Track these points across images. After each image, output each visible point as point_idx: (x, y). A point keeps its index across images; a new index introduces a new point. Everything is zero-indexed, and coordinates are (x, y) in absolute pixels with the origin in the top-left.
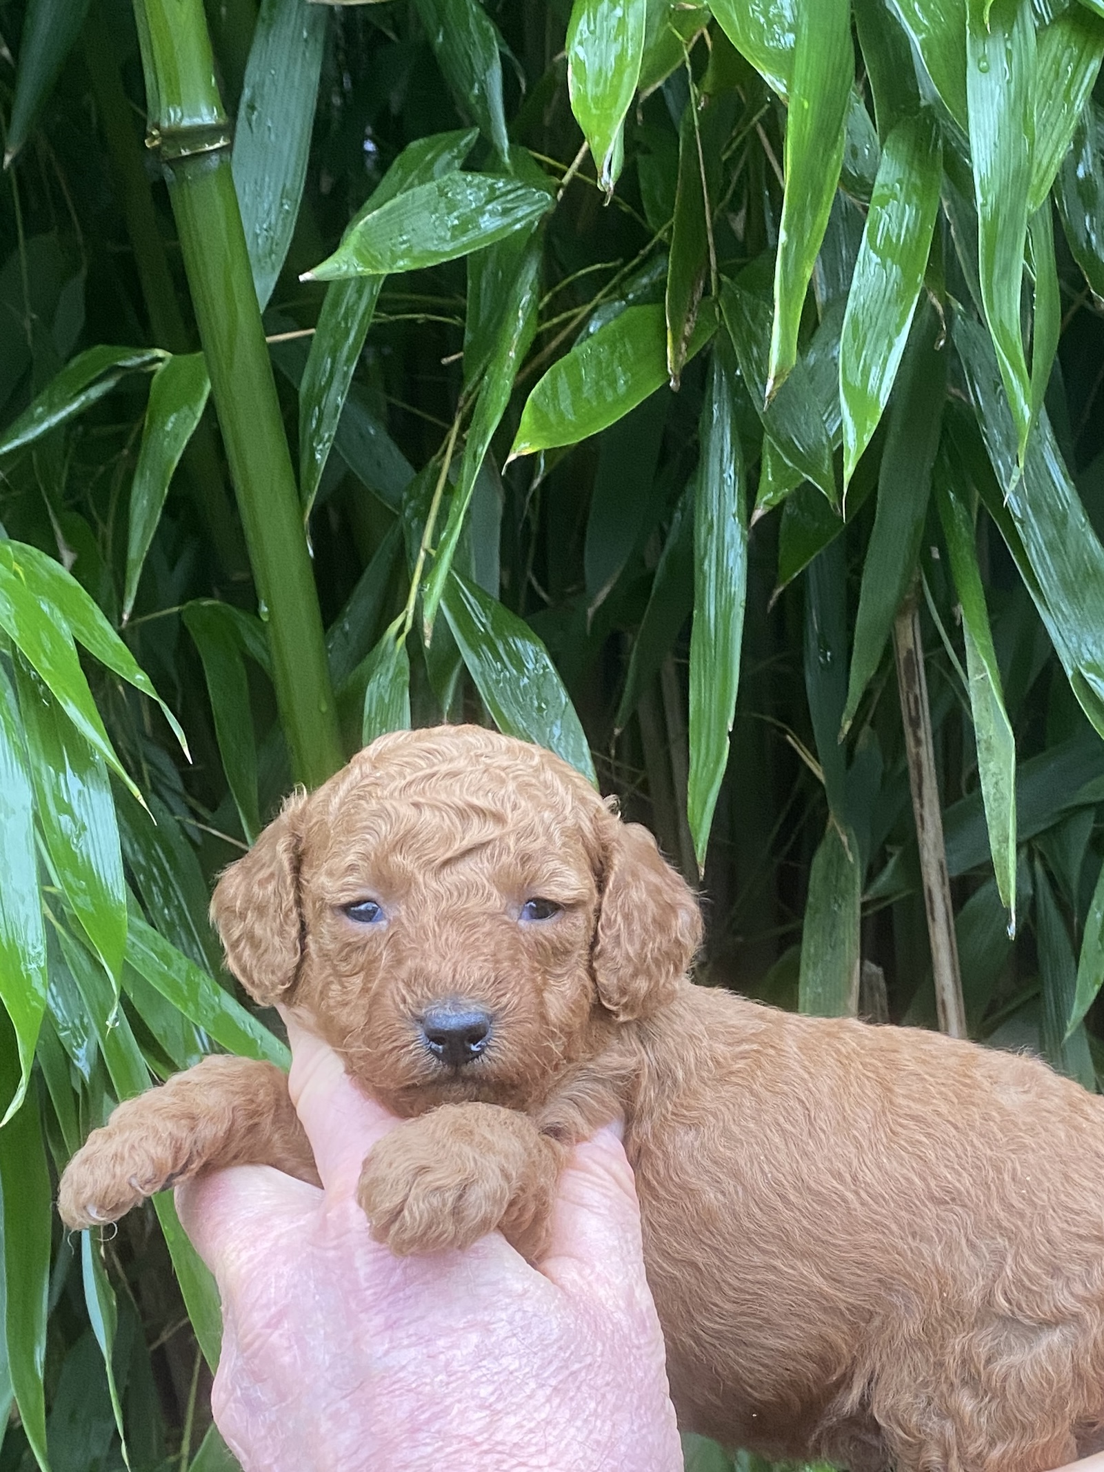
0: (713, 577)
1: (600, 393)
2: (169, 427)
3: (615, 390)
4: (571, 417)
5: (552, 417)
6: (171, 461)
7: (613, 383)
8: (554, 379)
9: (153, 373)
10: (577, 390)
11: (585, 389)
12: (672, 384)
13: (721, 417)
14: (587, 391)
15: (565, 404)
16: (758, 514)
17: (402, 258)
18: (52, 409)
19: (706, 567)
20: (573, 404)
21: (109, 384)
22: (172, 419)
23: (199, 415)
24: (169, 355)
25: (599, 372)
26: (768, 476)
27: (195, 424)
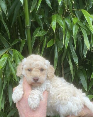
4: (49, 45)
7: (51, 43)
9: (21, 41)
12: (54, 44)
16: (58, 52)
21: (18, 41)
22: (23, 44)
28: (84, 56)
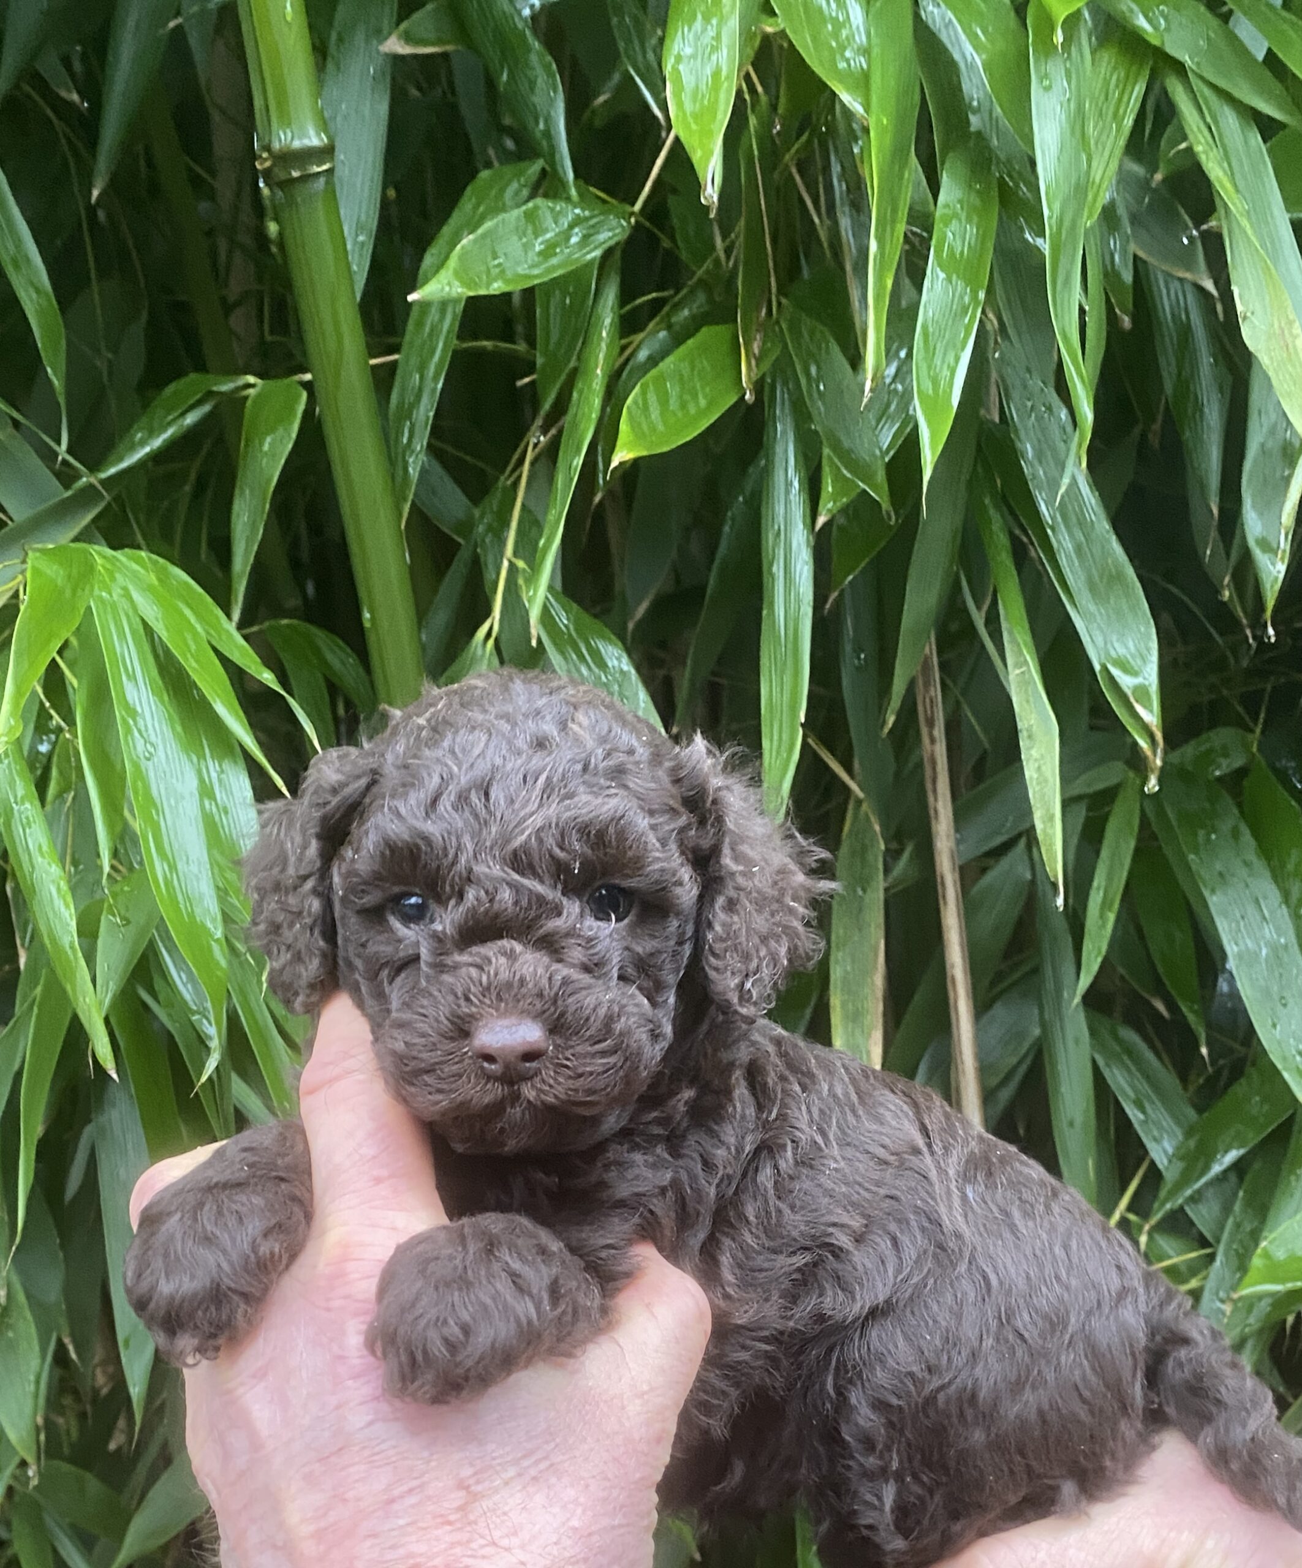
0: (782, 579)
1: (683, 406)
2: (266, 447)
3: (697, 403)
4: (661, 427)
5: (645, 427)
6: (269, 480)
7: (695, 397)
8: (644, 392)
9: (246, 398)
10: (664, 401)
11: (671, 402)
12: (747, 397)
13: (784, 432)
14: (674, 404)
15: (655, 413)
16: (821, 520)
17: (495, 280)
18: (152, 433)
19: (775, 569)
20: (662, 414)
21: (206, 408)
22: (268, 439)
23: (294, 435)
24: (259, 381)
25: (682, 389)
26: (828, 487)
27: (290, 446)
28: (1261, 558)
